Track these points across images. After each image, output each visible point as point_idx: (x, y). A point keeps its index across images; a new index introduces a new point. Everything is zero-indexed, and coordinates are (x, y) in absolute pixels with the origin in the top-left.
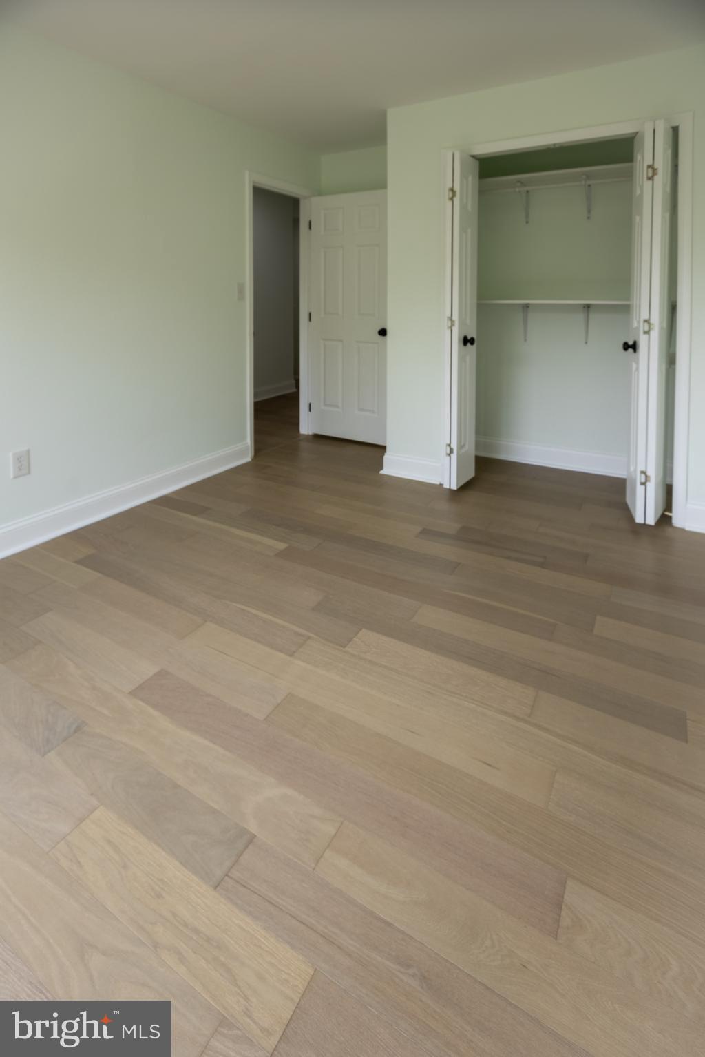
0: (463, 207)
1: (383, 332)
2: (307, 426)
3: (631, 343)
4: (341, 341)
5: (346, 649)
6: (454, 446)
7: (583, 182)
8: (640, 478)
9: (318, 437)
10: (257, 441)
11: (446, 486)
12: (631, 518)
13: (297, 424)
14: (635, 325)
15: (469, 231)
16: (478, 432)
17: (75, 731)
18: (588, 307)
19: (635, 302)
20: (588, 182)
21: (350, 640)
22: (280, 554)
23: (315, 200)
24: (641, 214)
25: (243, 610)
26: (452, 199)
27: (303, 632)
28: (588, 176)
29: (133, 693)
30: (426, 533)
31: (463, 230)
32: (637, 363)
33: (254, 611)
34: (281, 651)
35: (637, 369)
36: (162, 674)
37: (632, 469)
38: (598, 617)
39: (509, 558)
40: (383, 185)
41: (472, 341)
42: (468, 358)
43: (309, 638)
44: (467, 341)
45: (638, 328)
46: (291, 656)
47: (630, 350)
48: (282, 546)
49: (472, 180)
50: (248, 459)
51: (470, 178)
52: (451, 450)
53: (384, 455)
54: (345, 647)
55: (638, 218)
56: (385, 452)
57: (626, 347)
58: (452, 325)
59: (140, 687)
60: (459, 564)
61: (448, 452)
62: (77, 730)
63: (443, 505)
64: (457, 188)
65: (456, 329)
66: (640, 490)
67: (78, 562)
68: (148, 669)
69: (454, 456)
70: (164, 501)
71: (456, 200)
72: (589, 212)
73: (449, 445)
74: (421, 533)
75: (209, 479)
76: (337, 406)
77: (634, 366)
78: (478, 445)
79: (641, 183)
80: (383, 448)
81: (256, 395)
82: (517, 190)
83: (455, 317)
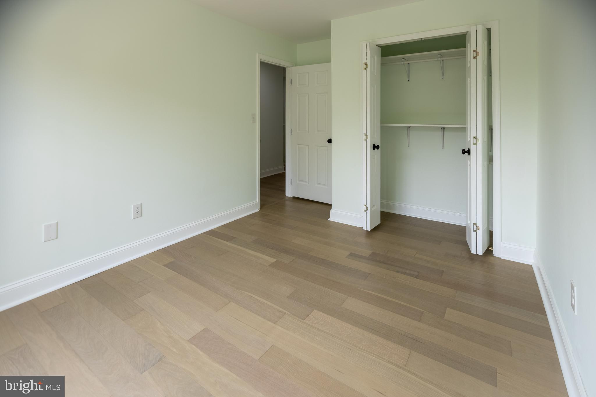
0: (372, 73)
1: (330, 141)
2: (289, 193)
3: (466, 150)
4: (308, 145)
5: (305, 321)
6: (368, 206)
7: (439, 59)
8: (474, 228)
9: (295, 198)
10: (262, 200)
11: (364, 228)
12: (469, 251)
13: (284, 191)
14: (469, 139)
15: (376, 86)
16: (382, 198)
17: (159, 361)
18: (444, 128)
19: (468, 126)
20: (442, 59)
21: (308, 316)
22: (272, 265)
23: (294, 68)
24: (470, 77)
25: (250, 296)
26: (366, 69)
27: (282, 310)
28: (442, 56)
29: (190, 341)
30: (353, 255)
31: (372, 85)
32: (470, 161)
33: (257, 297)
34: (269, 321)
35: (470, 165)
36: (206, 331)
37: (469, 222)
38: (447, 309)
39: (398, 272)
40: (328, 60)
41: (378, 147)
42: (376, 156)
43: (285, 313)
44: (375, 147)
45: (470, 141)
46: (275, 323)
47: (466, 154)
48: (273, 260)
49: (377, 58)
50: (257, 210)
51: (376, 57)
52: (367, 209)
53: (330, 210)
54: (304, 320)
55: (469, 79)
56: (331, 208)
57: (464, 152)
58: (367, 138)
59: (194, 338)
60: (370, 274)
61: (365, 209)
62: (160, 360)
63: (363, 240)
64: (368, 63)
65: (368, 141)
66: (473, 234)
67: (165, 266)
68: (198, 328)
69: (368, 212)
70: (212, 233)
71: (368, 69)
72: (443, 75)
73: (366, 205)
74: (349, 255)
75: (236, 221)
76: (306, 182)
77: (469, 162)
78: (382, 205)
79: (470, 60)
80: (330, 205)
81: (261, 174)
82: (402, 63)
83: (368, 134)
